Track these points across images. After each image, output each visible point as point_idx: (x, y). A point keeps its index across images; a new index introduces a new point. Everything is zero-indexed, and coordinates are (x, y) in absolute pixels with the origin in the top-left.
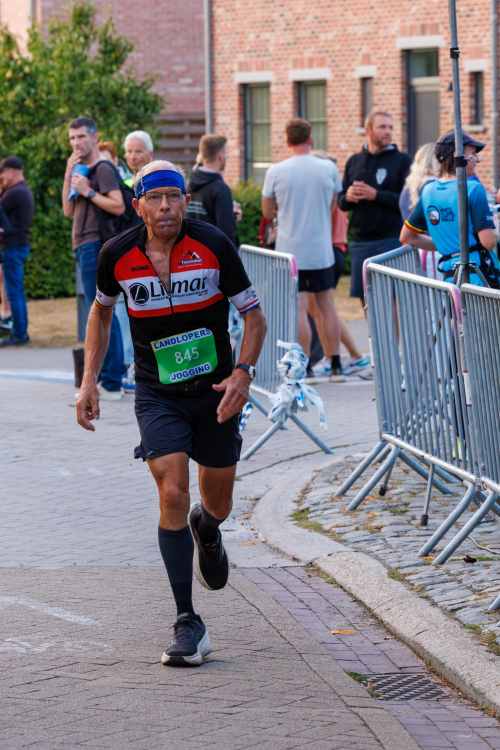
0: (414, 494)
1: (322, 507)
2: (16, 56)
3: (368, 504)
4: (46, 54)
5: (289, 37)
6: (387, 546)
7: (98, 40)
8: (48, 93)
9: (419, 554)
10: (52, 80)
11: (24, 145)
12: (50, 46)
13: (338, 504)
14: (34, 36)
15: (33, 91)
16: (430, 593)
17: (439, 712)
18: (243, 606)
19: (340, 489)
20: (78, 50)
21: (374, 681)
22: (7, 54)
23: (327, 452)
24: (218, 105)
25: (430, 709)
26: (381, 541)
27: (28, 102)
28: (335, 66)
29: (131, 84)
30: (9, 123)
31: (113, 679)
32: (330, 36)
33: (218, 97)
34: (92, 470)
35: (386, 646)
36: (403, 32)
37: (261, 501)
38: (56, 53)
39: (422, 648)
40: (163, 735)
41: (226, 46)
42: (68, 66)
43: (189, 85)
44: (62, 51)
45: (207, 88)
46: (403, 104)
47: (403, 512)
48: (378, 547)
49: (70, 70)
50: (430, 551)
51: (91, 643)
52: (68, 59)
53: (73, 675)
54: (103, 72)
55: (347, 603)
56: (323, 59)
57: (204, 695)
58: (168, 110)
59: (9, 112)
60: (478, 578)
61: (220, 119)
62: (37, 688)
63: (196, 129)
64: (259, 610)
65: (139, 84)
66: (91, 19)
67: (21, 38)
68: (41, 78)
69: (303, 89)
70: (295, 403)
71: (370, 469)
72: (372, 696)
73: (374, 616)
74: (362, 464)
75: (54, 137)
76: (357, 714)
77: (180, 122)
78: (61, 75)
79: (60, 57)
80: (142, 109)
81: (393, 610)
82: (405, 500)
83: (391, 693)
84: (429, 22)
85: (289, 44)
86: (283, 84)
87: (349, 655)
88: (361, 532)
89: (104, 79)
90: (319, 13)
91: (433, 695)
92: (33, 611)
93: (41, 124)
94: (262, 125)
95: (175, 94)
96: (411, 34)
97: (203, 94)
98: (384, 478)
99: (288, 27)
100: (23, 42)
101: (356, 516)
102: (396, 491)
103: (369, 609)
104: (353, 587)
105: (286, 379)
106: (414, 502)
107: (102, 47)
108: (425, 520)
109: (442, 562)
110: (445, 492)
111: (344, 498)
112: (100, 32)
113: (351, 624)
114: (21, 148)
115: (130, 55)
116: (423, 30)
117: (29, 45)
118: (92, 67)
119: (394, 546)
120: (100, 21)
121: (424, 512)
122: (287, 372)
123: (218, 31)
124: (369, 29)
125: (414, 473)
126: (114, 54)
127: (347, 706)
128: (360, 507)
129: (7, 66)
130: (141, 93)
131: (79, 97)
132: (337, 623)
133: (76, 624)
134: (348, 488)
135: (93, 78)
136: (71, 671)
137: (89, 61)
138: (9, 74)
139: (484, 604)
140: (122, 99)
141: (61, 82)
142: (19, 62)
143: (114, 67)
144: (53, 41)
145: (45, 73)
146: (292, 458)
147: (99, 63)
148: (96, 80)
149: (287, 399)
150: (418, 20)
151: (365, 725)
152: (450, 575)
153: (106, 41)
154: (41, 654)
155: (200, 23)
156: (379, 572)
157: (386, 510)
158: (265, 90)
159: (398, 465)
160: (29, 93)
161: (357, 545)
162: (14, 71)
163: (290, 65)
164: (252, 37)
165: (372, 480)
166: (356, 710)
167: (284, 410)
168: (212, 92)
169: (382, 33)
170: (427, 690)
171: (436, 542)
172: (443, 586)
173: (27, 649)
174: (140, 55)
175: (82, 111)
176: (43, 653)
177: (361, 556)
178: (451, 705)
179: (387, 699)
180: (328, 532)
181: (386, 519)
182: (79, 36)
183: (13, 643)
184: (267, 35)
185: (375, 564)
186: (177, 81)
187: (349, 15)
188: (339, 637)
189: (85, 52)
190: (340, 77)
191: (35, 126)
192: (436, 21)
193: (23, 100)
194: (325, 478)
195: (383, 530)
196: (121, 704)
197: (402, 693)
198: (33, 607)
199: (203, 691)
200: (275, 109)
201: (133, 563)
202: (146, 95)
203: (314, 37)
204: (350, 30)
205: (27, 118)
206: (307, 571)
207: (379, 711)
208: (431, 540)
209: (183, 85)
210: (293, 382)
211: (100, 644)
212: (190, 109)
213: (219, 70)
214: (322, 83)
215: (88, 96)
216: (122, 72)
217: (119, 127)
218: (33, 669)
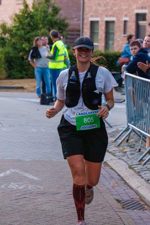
0: (136, 142)
1: (109, 145)
2: (28, 10)
3: (122, 145)
4: (37, 10)
5: (104, 9)
6: (129, 158)
7: (51, 7)
8: (37, 21)
9: (138, 161)
10: (38, 17)
12: (38, 8)
13: (114, 144)
14: (34, 5)
15: (33, 20)
16: (141, 174)
17: (143, 214)
19: (115, 139)
20: (46, 9)
21: (124, 203)
22: (26, 10)
23: (111, 127)
24: (84, 27)
25: (141, 213)
26: (126, 156)
27: (31, 23)
28: (117, 17)
29: (60, 20)
30: (25, 29)
31: (42, 199)
32: (116, 9)
33: (84, 24)
34: (42, 130)
35: (127, 191)
36: (137, 8)
38: (40, 10)
39: (139, 192)
41: (87, 10)
42: (43, 14)
43: (77, 21)
47: (133, 147)
48: (125, 158)
50: (141, 160)
52: (43, 11)
54: (53, 16)
55: (116, 175)
56: (114, 15)
57: (70, 206)
58: (70, 27)
59: (26, 26)
61: (85, 30)
62: (19, 201)
63: (78, 33)
65: (62, 19)
66: (50, 1)
67: (30, 5)
68: (35, 17)
69: (108, 23)
71: (124, 134)
72: (123, 208)
73: (124, 180)
74: (122, 132)
75: (38, 33)
76: (118, 214)
77: (73, 31)
78: (41, 16)
80: (63, 26)
81: (130, 179)
82: (134, 143)
83: (129, 207)
84: (144, 6)
86: (102, 21)
87: (116, 193)
88: (121, 153)
89: (53, 18)
91: (142, 208)
93: (34, 29)
94: (96, 33)
95: (72, 23)
96: (139, 9)
97: (80, 23)
98: (128, 137)
99: (105, 6)
101: (119, 148)
102: (131, 141)
103: (122, 178)
104: (118, 171)
106: (137, 144)
107: (52, 9)
108: (140, 150)
109: (145, 164)
111: (116, 142)
112: (52, 4)
113: (117, 183)
115: (60, 11)
116: (142, 8)
117: (32, 7)
118: (50, 14)
119: (130, 158)
120: (52, 2)
121: (140, 148)
123: (85, 6)
124: (127, 7)
126: (56, 11)
127: (115, 211)
128: (120, 145)
129: (26, 13)
131: (46, 22)
132: (112, 182)
133: (33, 180)
134: (117, 139)
136: (30, 196)
137: (49, 12)
138: (26, 15)
140: (57, 23)
141: (41, 18)
142: (29, 12)
143: (56, 15)
145: (36, 15)
147: (52, 13)
148: (50, 18)
150: (141, 5)
151: (121, 219)
152: (147, 168)
153: (54, 7)
155: (80, 4)
156: (126, 166)
157: (128, 146)
158: (97, 23)
159: (132, 133)
160: (31, 21)
161: (119, 157)
162: (28, 14)
163: (105, 16)
164: (94, 8)
165: (124, 137)
169: (131, 8)
170: (140, 206)
172: (145, 172)
173: (17, 187)
175: (46, 26)
176: (22, 189)
177: (120, 161)
178: (147, 212)
179: (128, 209)
180: (111, 152)
181: (128, 149)
182: (46, 5)
183: (13, 185)
184: (98, 8)
185: (125, 163)
186: (73, 20)
187: (122, 3)
188: (113, 187)
189: (48, 10)
190: (118, 20)
192: (146, 5)
194: (110, 136)
195: (127, 153)
196: (45, 208)
197: (132, 207)
198: (20, 173)
200: (100, 28)
201: (52, 160)
202: (64, 23)
203: (112, 9)
204: (122, 7)
205: (31, 28)
206: (104, 164)
207: (125, 214)
208: (142, 156)
209: (75, 21)
211: (40, 187)
212: (77, 27)
213: (85, 17)
214: (113, 22)
215: (48, 22)
216: (58, 16)
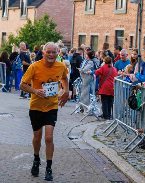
0: (122, 134)
1: (100, 135)
2: (31, 25)
3: (111, 135)
4: (38, 25)
6: (116, 146)
7: (49, 23)
8: (38, 34)
9: (124, 149)
10: (38, 31)
11: (32, 45)
13: (104, 134)
14: (35, 21)
16: (128, 160)
18: (83, 160)
19: (104, 131)
20: (45, 25)
22: (29, 25)
24: (74, 39)
26: (114, 145)
28: (100, 33)
29: (56, 33)
30: (28, 40)
32: (100, 26)
35: (118, 173)
36: (116, 26)
37: (85, 132)
38: (40, 25)
39: (128, 175)
41: (77, 27)
42: (42, 28)
43: (68, 35)
44: (41, 25)
45: (72, 36)
46: (115, 42)
47: (120, 138)
48: (114, 147)
50: (127, 149)
54: (50, 30)
55: (108, 161)
56: (98, 31)
58: (63, 40)
59: (29, 37)
60: (140, 157)
61: (74, 42)
62: (33, 180)
63: (69, 44)
64: (86, 161)
65: (58, 33)
66: (48, 18)
68: (36, 30)
69: (93, 37)
70: (93, 109)
75: (38, 43)
77: (65, 43)
78: (41, 30)
79: (41, 26)
80: (58, 39)
81: (119, 164)
82: (120, 135)
84: (122, 25)
85: (91, 27)
86: (88, 36)
88: (110, 142)
89: (50, 32)
90: (98, 21)
93: (36, 40)
96: (118, 27)
97: (71, 37)
98: (115, 130)
99: (91, 24)
100: (33, 22)
101: (108, 138)
102: (117, 132)
103: (113, 163)
104: (109, 157)
105: (91, 103)
106: (122, 136)
108: (125, 141)
109: (131, 152)
110: (129, 134)
111: (105, 133)
112: (50, 21)
113: (109, 167)
114: (31, 45)
115: (56, 27)
116: (121, 26)
119: (118, 147)
120: (50, 19)
121: (125, 139)
122: (92, 102)
123: (75, 23)
124: (108, 25)
126: (53, 26)
128: (109, 136)
129: (29, 27)
130: (58, 35)
131: (44, 35)
134: (106, 131)
135: (48, 31)
137: (47, 27)
138: (29, 29)
139: (142, 165)
140: (54, 36)
141: (41, 32)
142: (32, 27)
143: (52, 29)
144: (39, 22)
145: (37, 29)
146: (92, 122)
147: (49, 28)
149: (91, 108)
150: (120, 24)
152: (132, 156)
153: (51, 24)
155: (71, 21)
156: (115, 153)
158: (84, 37)
160: (33, 33)
161: (109, 146)
162: (31, 29)
163: (90, 32)
164: (82, 25)
167: (90, 110)
168: (73, 37)
169: (111, 26)
171: (129, 147)
172: (131, 159)
174: (58, 27)
175: (45, 38)
177: (110, 149)
180: (102, 141)
181: (115, 139)
182: (45, 22)
183: (27, 166)
184: (86, 25)
185: (114, 151)
187: (104, 22)
190: (101, 35)
191: (34, 41)
193: (32, 35)
194: (100, 128)
195: (115, 142)
200: (86, 41)
202: (59, 36)
203: (96, 26)
204: (104, 25)
205: (32, 39)
206: (97, 151)
208: (127, 146)
209: (66, 35)
210: (93, 104)
212: (68, 40)
213: (75, 32)
214: (97, 36)
215: (46, 35)
216: (54, 30)
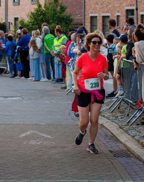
0: (126, 109)
1: (105, 111)
2: (41, 9)
3: (115, 111)
4: (48, 9)
5: (101, 6)
6: (119, 121)
7: (59, 6)
8: (48, 17)
9: (126, 123)
10: (49, 15)
12: (49, 7)
13: (109, 111)
14: (45, 5)
15: (45, 17)
16: (128, 132)
17: (129, 160)
19: (109, 107)
20: (55, 8)
21: (115, 153)
22: (39, 9)
24: (86, 21)
25: (128, 160)
27: (44, 19)
28: (111, 13)
29: (66, 16)
30: (39, 24)
31: (54, 151)
32: (110, 6)
33: (86, 19)
34: (54, 101)
35: (118, 144)
38: (50, 8)
39: (126, 145)
40: (65, 165)
41: (88, 8)
42: (53, 11)
43: (80, 17)
44: (51, 8)
47: (123, 113)
48: (117, 121)
49: (53, 13)
50: (129, 122)
51: (51, 142)
52: (53, 10)
53: (46, 150)
54: (60, 13)
55: (110, 134)
56: (109, 11)
58: (75, 22)
59: (40, 21)
60: (139, 129)
61: (86, 24)
62: (37, 153)
65: (68, 16)
66: (58, 1)
67: (42, 5)
68: (47, 14)
69: (104, 18)
71: (116, 103)
72: (114, 156)
73: (116, 137)
74: (114, 102)
77: (77, 25)
78: (51, 14)
79: (51, 9)
80: (69, 21)
81: (120, 136)
82: (124, 110)
83: (119, 156)
84: (132, 4)
85: (101, 8)
86: (100, 16)
87: (110, 146)
88: (114, 117)
89: (60, 15)
90: (108, 1)
91: (128, 156)
92: (38, 134)
94: (95, 25)
95: (76, 18)
96: (128, 6)
97: (82, 18)
98: (119, 105)
99: (101, 4)
101: (112, 114)
102: (122, 108)
103: (114, 135)
104: (111, 130)
106: (126, 111)
107: (60, 7)
108: (128, 115)
109: (132, 125)
110: (133, 108)
111: (110, 109)
113: (110, 139)
115: (66, 9)
116: (131, 5)
117: (44, 7)
118: (58, 12)
119: (121, 121)
120: (60, 2)
121: (128, 113)
123: (86, 5)
124: (119, 5)
125: (126, 104)
126: (63, 9)
127: (108, 159)
128: (114, 111)
129: (39, 11)
130: (68, 18)
131: (55, 18)
132: (107, 139)
133: (47, 138)
134: (111, 107)
136: (45, 149)
137: (57, 10)
138: (40, 13)
139: (141, 135)
140: (64, 19)
141: (51, 15)
142: (42, 10)
143: (63, 12)
144: (50, 6)
147: (60, 11)
148: (59, 15)
150: (130, 3)
151: (112, 163)
152: (133, 128)
154: (38, 145)
155: (82, 3)
156: (117, 127)
157: (119, 112)
158: (96, 18)
159: (122, 102)
161: (112, 120)
163: (102, 13)
164: (93, 6)
165: (116, 105)
166: (110, 160)
168: (85, 18)
169: (122, 6)
171: (130, 120)
172: (131, 131)
173: (36, 143)
174: (69, 10)
175: (55, 22)
176: (39, 144)
177: (113, 123)
178: (132, 159)
179: (118, 157)
180: (106, 117)
181: (119, 114)
182: (55, 5)
183: (32, 142)
184: (97, 6)
185: (116, 125)
186: (77, 16)
187: (115, 2)
188: (107, 142)
189: (57, 8)
190: (113, 15)
192: (134, 3)
193: (43, 19)
194: (106, 105)
195: (119, 117)
196: (56, 157)
197: (121, 156)
198: (38, 133)
199: (75, 154)
200: (98, 22)
201: (61, 123)
202: (70, 18)
203: (107, 6)
204: (115, 5)
206: (101, 126)
207: (116, 160)
208: (129, 119)
209: (78, 16)
211: (52, 142)
212: (80, 22)
213: (86, 14)
214: (108, 17)
215: (57, 18)
216: (64, 13)
217: (64, 25)
218: (36, 148)
